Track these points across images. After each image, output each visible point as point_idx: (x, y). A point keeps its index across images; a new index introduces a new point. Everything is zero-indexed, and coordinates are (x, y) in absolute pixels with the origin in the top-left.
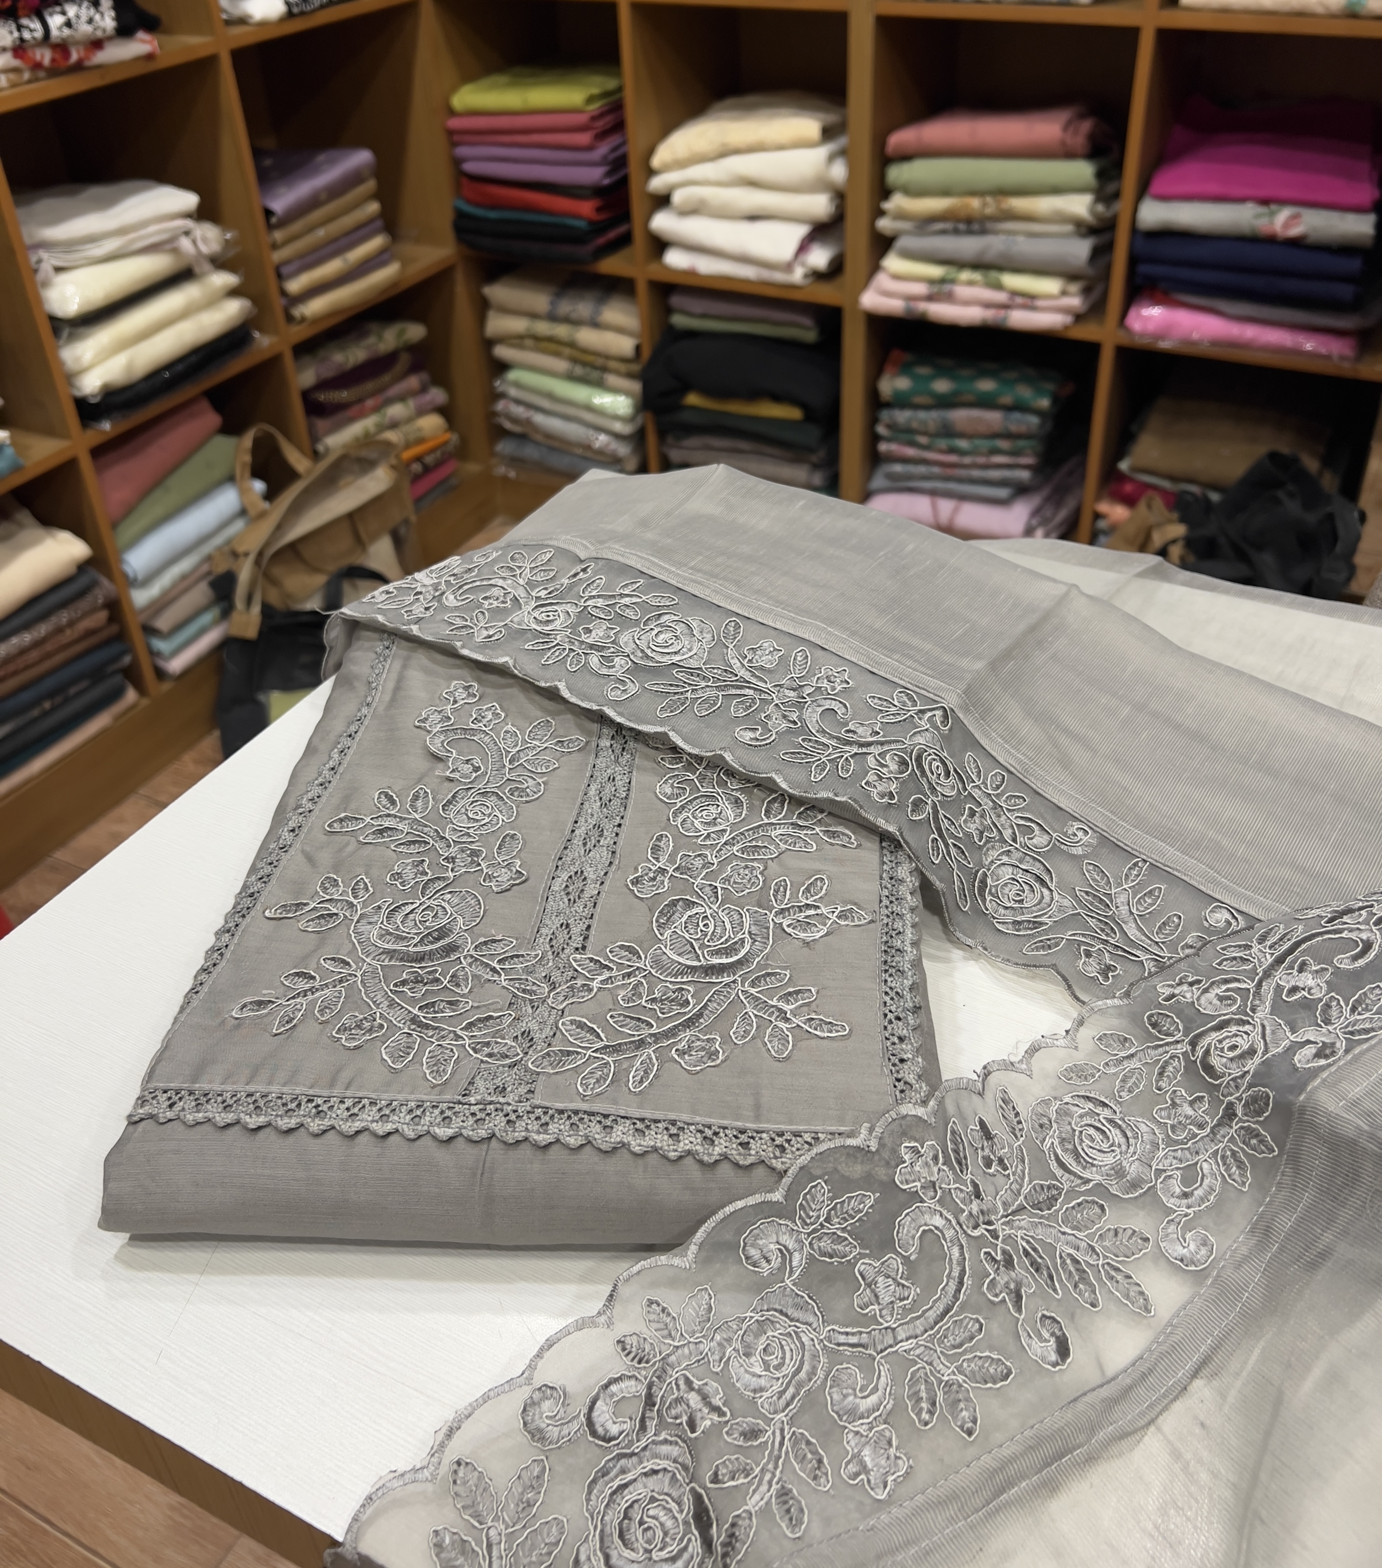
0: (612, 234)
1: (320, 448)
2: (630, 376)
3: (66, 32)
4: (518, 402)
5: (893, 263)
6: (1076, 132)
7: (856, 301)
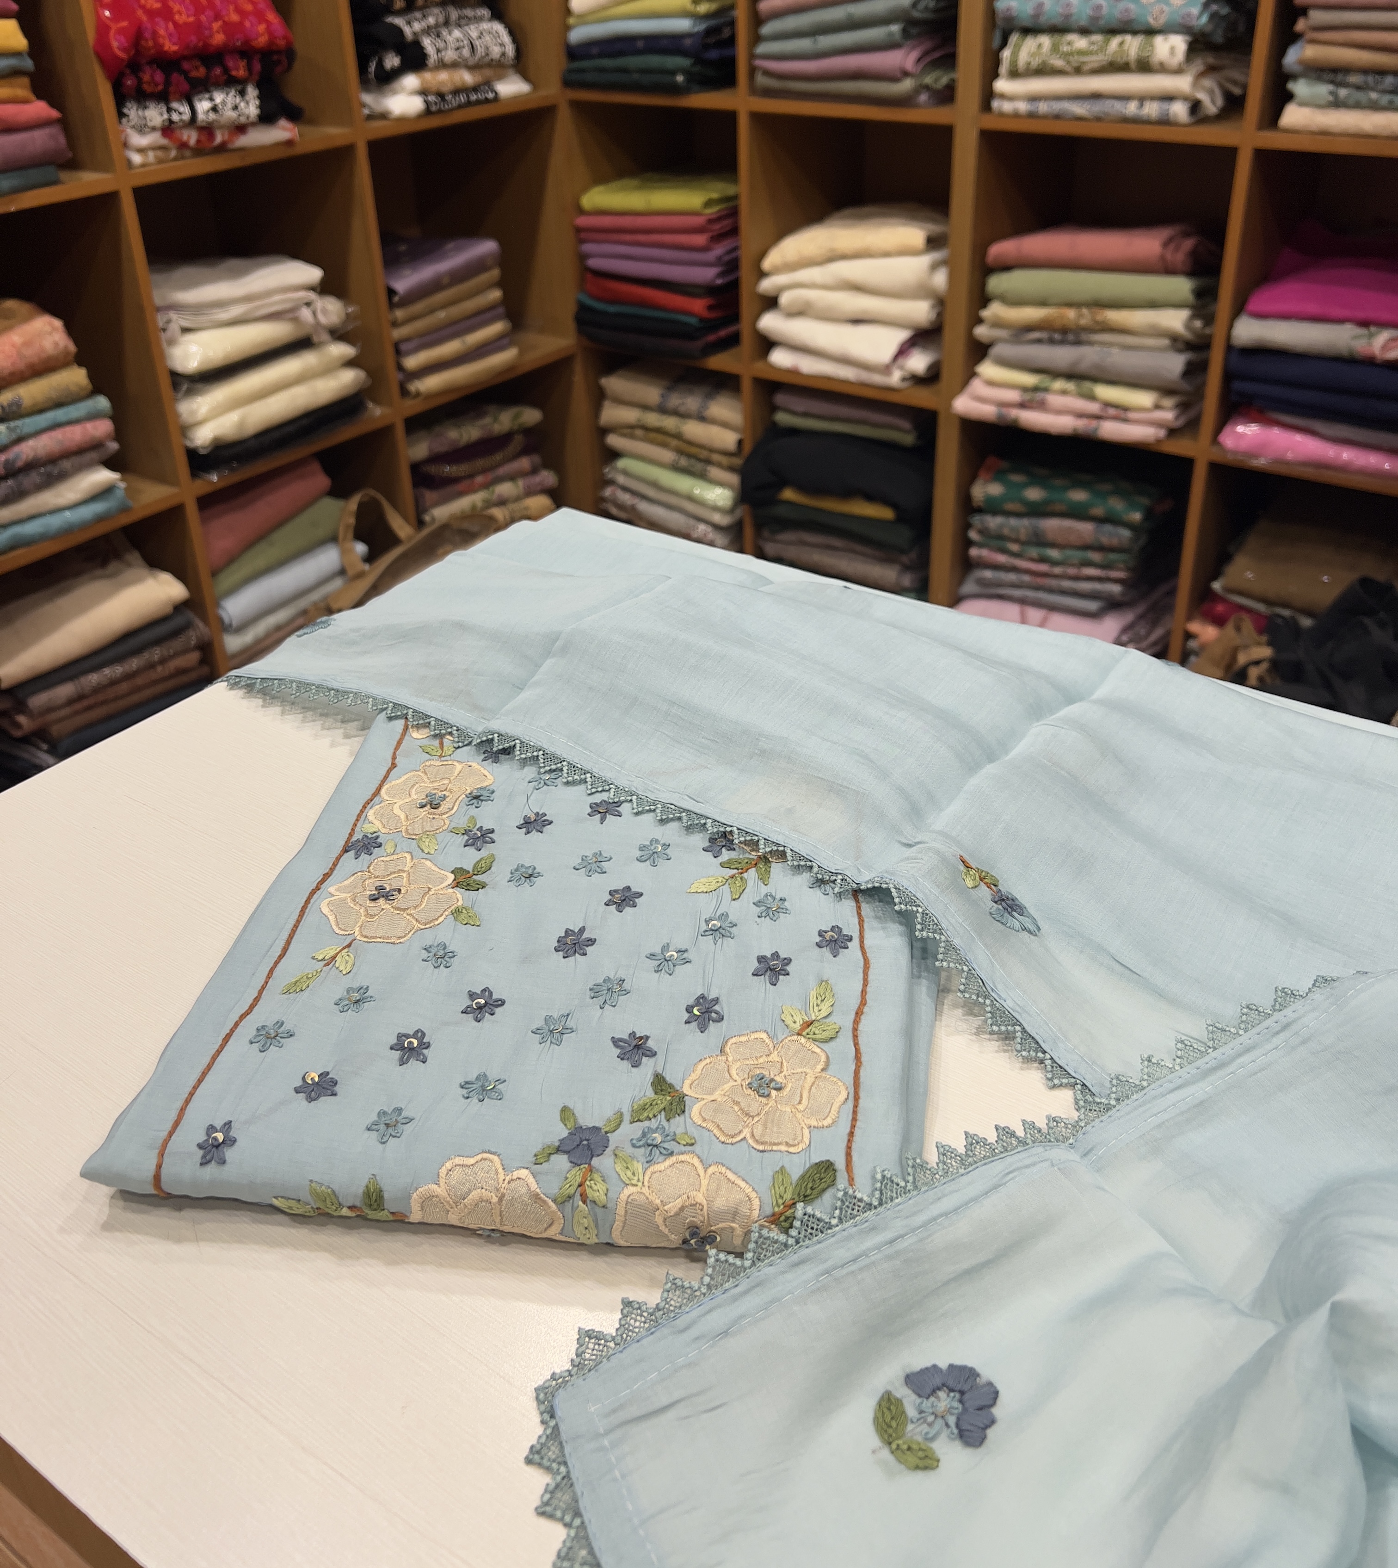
0: (723, 333)
1: (427, 518)
2: (731, 469)
3: (212, 116)
4: (625, 489)
5: (988, 369)
6: (1177, 249)
7: (949, 406)
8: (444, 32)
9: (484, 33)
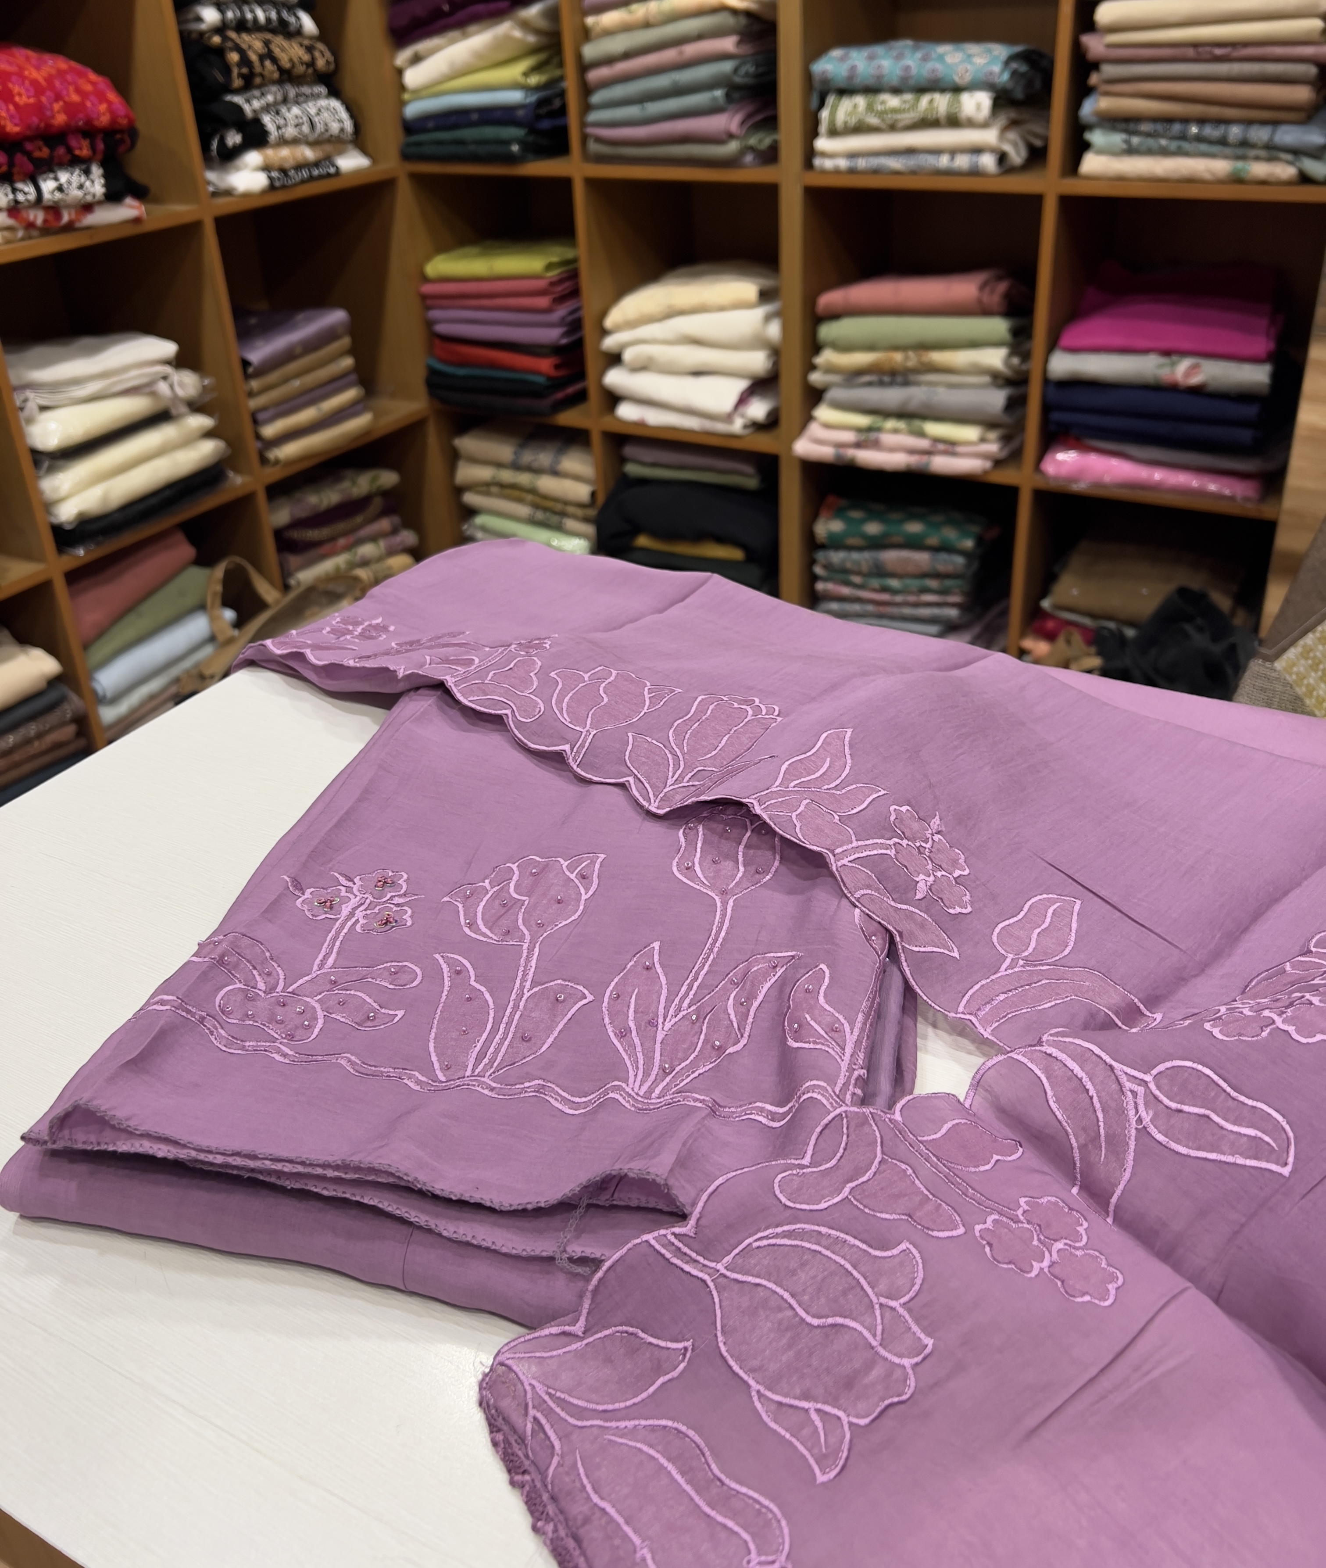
0: (570, 390)
1: (292, 582)
2: (586, 520)
3: (58, 195)
5: (823, 413)
6: (992, 291)
7: (790, 448)
8: (284, 110)
9: (322, 109)
